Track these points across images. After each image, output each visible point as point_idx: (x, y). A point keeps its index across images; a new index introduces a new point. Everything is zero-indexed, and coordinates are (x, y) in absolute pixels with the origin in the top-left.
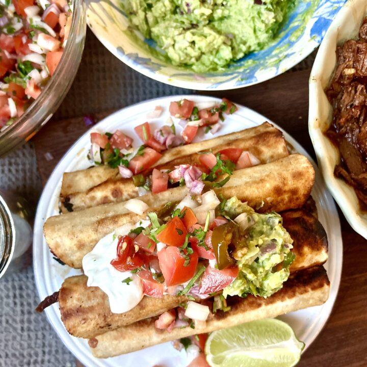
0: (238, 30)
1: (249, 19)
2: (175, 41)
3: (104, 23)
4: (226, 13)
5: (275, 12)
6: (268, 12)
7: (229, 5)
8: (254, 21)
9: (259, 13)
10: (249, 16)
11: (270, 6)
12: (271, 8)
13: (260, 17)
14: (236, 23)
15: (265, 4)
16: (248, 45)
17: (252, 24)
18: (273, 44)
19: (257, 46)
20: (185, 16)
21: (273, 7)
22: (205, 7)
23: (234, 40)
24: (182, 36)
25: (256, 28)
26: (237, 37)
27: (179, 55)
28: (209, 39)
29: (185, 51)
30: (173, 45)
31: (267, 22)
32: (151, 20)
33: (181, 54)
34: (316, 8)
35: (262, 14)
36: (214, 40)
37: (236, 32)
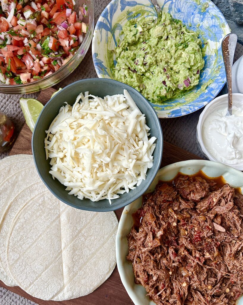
0: (149, 87)
1: (156, 86)
2: (120, 70)
3: (101, 40)
4: (151, 77)
5: (167, 92)
6: (165, 90)
7: (154, 74)
8: (157, 88)
9: (161, 88)
10: (157, 85)
11: (167, 88)
12: (167, 90)
13: (160, 89)
14: (151, 84)
15: (166, 86)
16: (148, 96)
17: (155, 89)
18: (159, 104)
19: (152, 99)
20: (135, 65)
21: (168, 90)
22: (144, 67)
23: (144, 89)
24: (124, 70)
25: (156, 92)
26: (147, 89)
27: (118, 76)
28: (132, 80)
29: (121, 77)
30: (119, 71)
31: (162, 93)
32: (122, 55)
33: (119, 77)
34: (184, 105)
35: (162, 89)
36: (134, 82)
37: (147, 87)
